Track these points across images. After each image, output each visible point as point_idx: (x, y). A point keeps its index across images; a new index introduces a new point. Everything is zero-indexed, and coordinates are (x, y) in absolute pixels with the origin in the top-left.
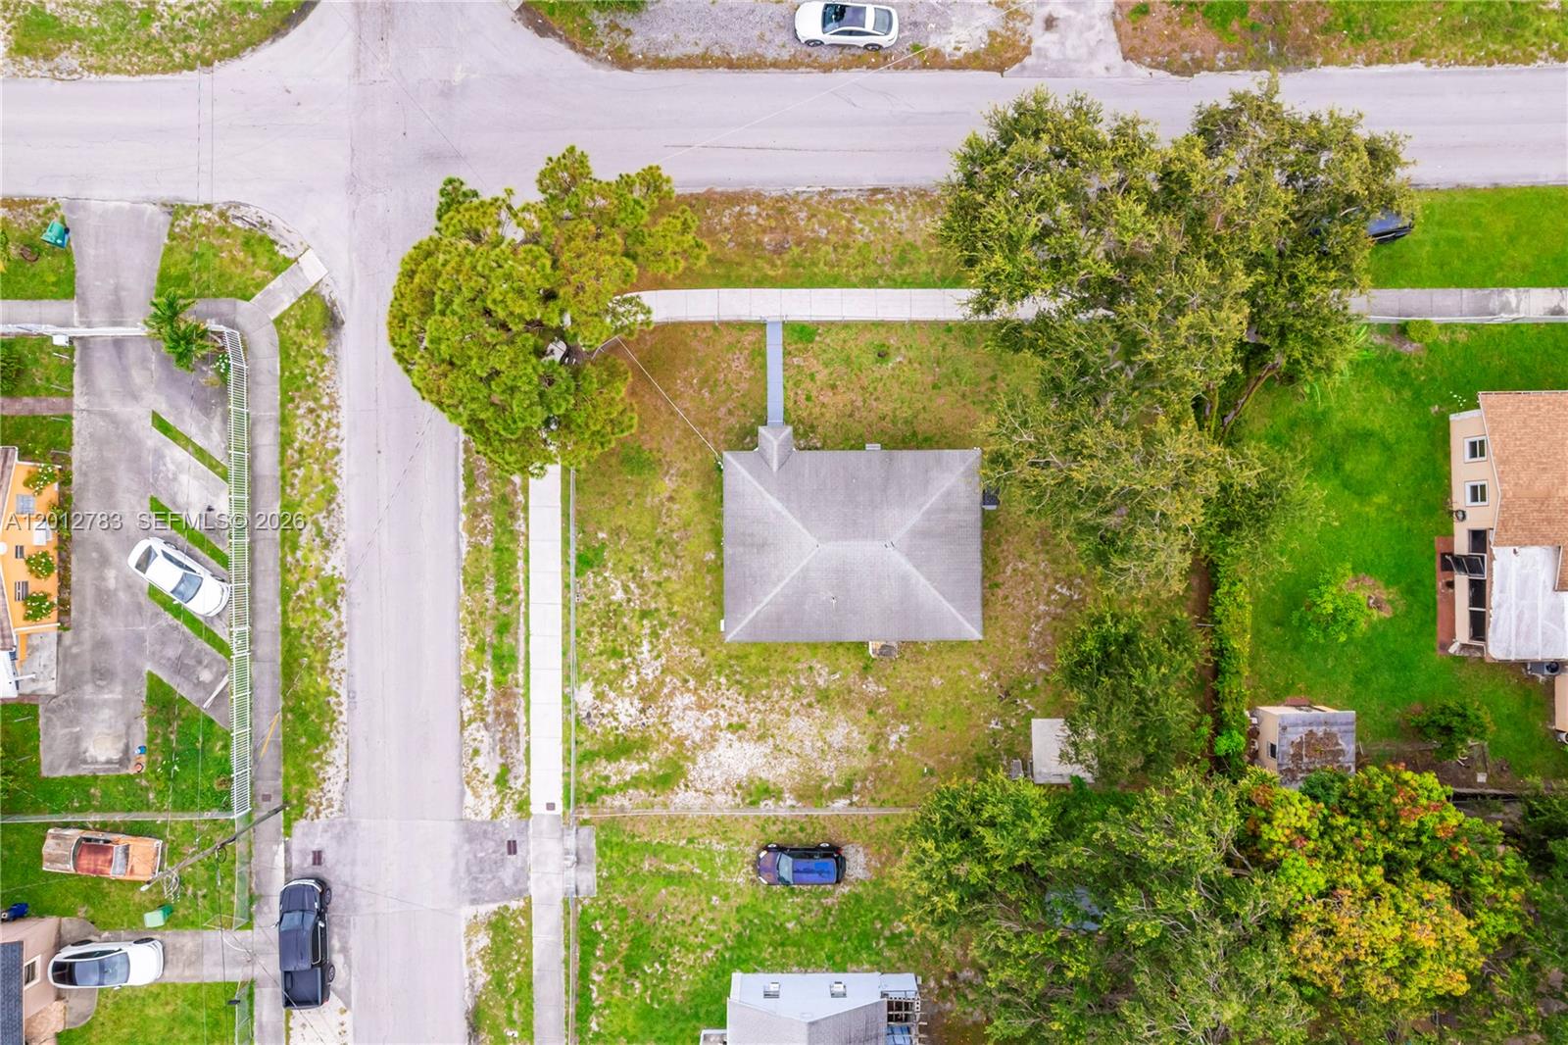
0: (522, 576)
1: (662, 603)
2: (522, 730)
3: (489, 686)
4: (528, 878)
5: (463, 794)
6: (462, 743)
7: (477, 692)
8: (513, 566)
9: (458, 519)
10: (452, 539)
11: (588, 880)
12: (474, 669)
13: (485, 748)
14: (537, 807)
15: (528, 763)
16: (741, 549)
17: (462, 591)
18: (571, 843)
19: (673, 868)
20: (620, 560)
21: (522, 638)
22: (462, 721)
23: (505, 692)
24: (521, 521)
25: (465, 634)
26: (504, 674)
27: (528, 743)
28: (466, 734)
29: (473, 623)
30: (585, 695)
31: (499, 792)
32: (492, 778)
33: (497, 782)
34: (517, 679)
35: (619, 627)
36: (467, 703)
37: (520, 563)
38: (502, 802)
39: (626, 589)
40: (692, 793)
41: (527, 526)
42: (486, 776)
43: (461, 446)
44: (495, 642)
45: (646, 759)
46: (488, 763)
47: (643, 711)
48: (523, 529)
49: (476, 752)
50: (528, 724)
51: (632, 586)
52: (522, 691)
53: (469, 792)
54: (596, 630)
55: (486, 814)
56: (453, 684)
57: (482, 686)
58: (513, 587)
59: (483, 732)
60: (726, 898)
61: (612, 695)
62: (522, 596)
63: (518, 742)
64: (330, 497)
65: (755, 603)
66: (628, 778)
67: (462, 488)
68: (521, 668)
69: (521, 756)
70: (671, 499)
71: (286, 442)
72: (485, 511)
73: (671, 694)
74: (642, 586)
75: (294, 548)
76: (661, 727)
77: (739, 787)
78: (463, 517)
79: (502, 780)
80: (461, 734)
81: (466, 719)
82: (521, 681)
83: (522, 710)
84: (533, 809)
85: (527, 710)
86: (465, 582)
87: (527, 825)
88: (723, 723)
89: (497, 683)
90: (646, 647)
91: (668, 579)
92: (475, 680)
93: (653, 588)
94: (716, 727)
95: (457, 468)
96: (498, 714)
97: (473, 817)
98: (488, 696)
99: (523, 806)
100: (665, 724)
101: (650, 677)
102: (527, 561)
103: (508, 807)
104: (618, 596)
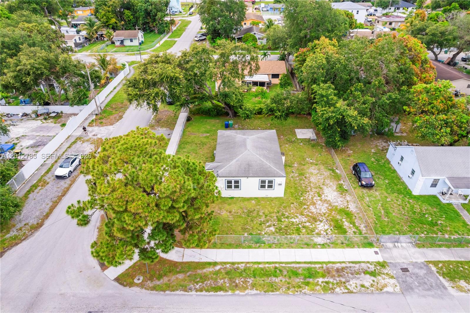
0: (267, 265)
1: (274, 215)
2: (343, 265)
3: (326, 280)
4: (416, 262)
5: (388, 292)
6: (360, 292)
7: (331, 286)
8: (262, 269)
9: (238, 295)
10: (249, 298)
11: (404, 239)
12: (319, 287)
13: (359, 282)
14: (379, 258)
15: (360, 262)
16: (250, 171)
17: (278, 293)
18: (390, 245)
19: (383, 212)
20: (257, 228)
21: (298, 265)
22: (348, 292)
23: (328, 272)
24: (240, 266)
25: (301, 291)
26: (318, 273)
27: (349, 262)
28: (354, 291)
29: (294, 287)
30: (319, 240)
31: (379, 275)
32: (373, 278)
33: (374, 276)
34: (319, 268)
35: (286, 228)
36: (338, 290)
37: (260, 266)
38: (384, 274)
39: (269, 226)
40: (349, 206)
41: (242, 263)
42: (374, 281)
43: (199, 293)
44: (302, 277)
45: (341, 220)
46: (367, 280)
47: (321, 221)
48: (243, 265)
49: (363, 286)
50: (340, 263)
51: (268, 224)
52: (324, 265)
53: (385, 290)
54: (289, 236)
55: (392, 281)
56: (329, 296)
57: (327, 283)
58: (273, 269)
59: (351, 283)
60: (386, 197)
61: (317, 231)
62: (277, 265)
63: (350, 267)
65: (270, 167)
66: (351, 225)
67: (222, 293)
68: (313, 266)
69: (357, 266)
70: (230, 212)
72: (234, 282)
73: (312, 213)
74: (268, 221)
76: (326, 216)
77: (342, 194)
78: (237, 292)
79: (373, 274)
80: (355, 293)
81: (346, 291)
82: (320, 265)
83: (334, 265)
84: (381, 260)
85: (334, 263)
86: (273, 291)
87: (391, 263)
88: (319, 198)
89: (323, 276)
90: (293, 220)
91: (264, 213)
92: (324, 286)
93: (268, 217)
94: (321, 200)
95: (210, 295)
96: (339, 276)
97: (398, 287)
98: (331, 280)
99: (383, 265)
100: (325, 214)
101: (306, 219)
102: (259, 263)
103: (385, 271)
104: (272, 229)
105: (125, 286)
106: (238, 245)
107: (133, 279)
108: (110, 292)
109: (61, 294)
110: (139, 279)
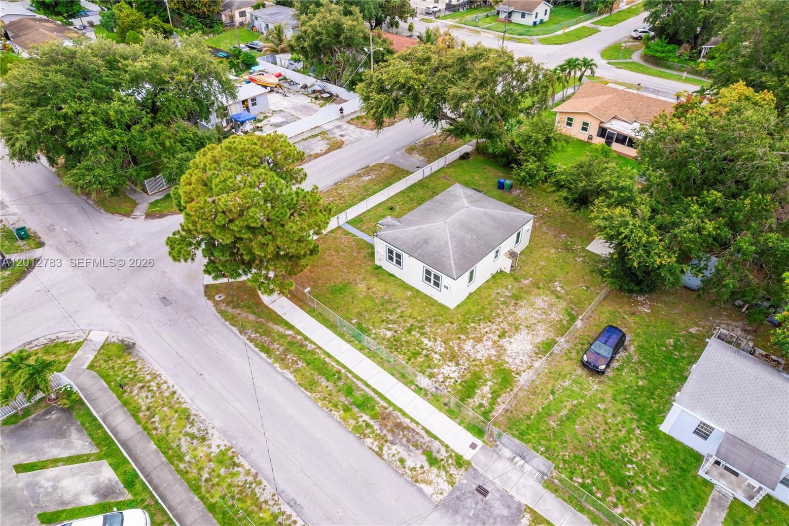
0: (334, 364)
1: (411, 321)
2: (413, 426)
3: (372, 422)
4: (512, 497)
5: (420, 490)
6: (389, 464)
7: (368, 431)
8: (324, 363)
9: (275, 369)
10: (280, 378)
11: (540, 462)
12: (354, 422)
13: (403, 453)
14: (468, 454)
15: (436, 438)
16: (420, 250)
17: (309, 394)
18: (507, 453)
19: (564, 412)
20: (373, 322)
21: (363, 387)
22: (376, 453)
23: (383, 418)
24: (309, 345)
25: (331, 410)
26: (373, 409)
27: (424, 428)
28: (385, 457)
29: (330, 402)
30: (424, 381)
31: (439, 468)
32: (426, 466)
33: (431, 464)
34: (382, 406)
35: (403, 343)
36: (369, 441)
37: (327, 360)
38: (447, 472)
39: (389, 329)
40: (523, 374)
41: (315, 344)
42: (422, 467)
43: (247, 342)
44: (351, 400)
45: (486, 381)
46: (416, 460)
47: (457, 364)
48: (313, 347)
49: (402, 461)
50: (412, 420)
51: (391, 326)
52: (391, 408)
53: (422, 486)
54: (395, 353)
55: (447, 488)
56: (351, 440)
57: (368, 425)
58: (334, 370)
59: (394, 447)
60: (603, 401)
61: (436, 370)
62: (343, 371)
63: (418, 433)
64: (187, 416)
65: (449, 258)
66: (490, 396)
67: (264, 356)
68: (378, 399)
69: (427, 439)
70: (368, 289)
71: (134, 413)
72: (286, 355)
73: (460, 348)
74: (395, 323)
75: (181, 458)
76: (474, 363)
77: (537, 354)
78: (277, 365)
79: (433, 461)
80: (383, 459)
81: (377, 449)
82: (386, 405)
83: (401, 417)
84: (467, 457)
85: (405, 414)
86: (306, 389)
87: (475, 470)
88: (496, 338)
89: (373, 417)
90: (426, 341)
91: (402, 312)
92: (360, 426)
93: (401, 319)
94: (495, 342)
95: (253, 351)
96: (392, 431)
97: (441, 497)
98: (376, 427)
99: (460, 462)
100: (474, 360)
101: (443, 350)
102: (329, 356)
103: (453, 470)
104: (389, 334)
105: (206, 296)
106: (332, 326)
107: (216, 294)
108: (192, 292)
109: (164, 272)
110: (220, 297)
